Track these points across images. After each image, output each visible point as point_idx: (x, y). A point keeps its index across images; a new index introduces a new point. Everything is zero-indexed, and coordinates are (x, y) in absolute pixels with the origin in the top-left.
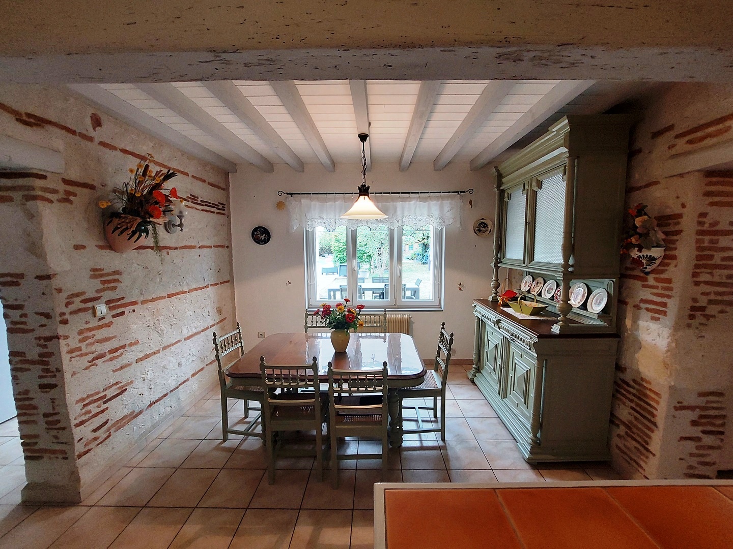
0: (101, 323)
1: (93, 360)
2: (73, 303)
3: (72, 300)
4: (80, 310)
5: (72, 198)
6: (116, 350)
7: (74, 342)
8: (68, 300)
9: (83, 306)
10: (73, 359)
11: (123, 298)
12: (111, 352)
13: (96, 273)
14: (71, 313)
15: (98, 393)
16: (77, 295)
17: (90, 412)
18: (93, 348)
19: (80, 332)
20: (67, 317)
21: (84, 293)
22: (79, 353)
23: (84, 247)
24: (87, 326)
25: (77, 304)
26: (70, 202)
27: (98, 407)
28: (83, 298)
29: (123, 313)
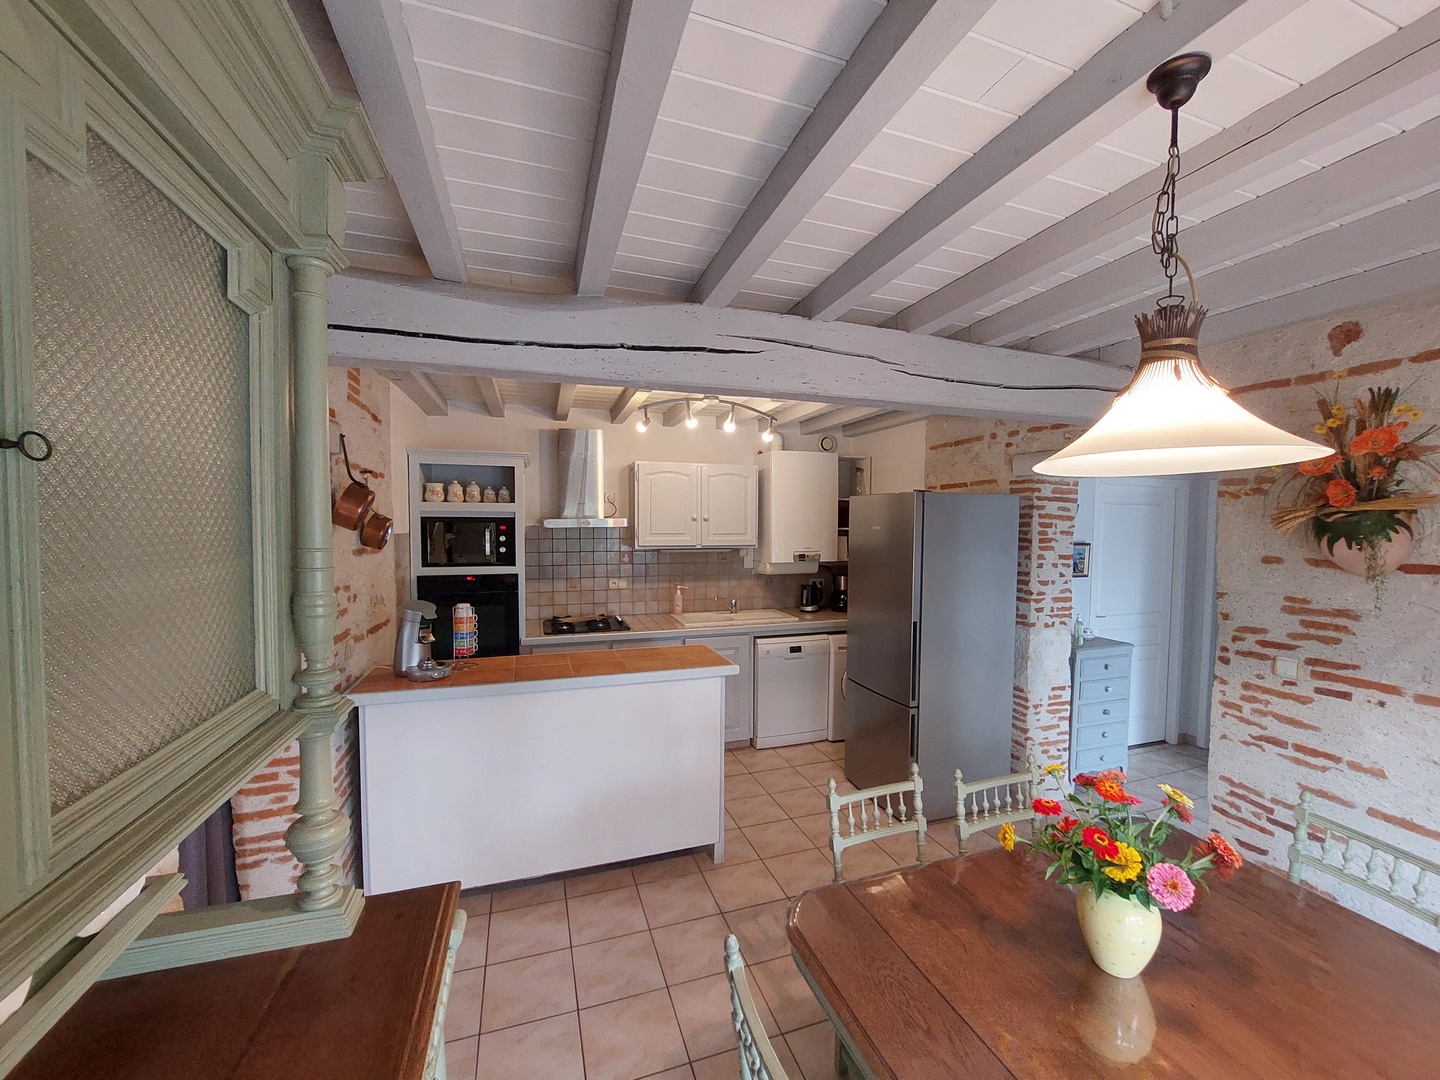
0: (1287, 689)
1: (1260, 738)
2: (1243, 639)
3: (1244, 635)
4: (1250, 654)
5: (1266, 486)
6: (1315, 753)
7: (1234, 694)
8: (1236, 634)
9: (1258, 649)
10: (1228, 717)
11: (1355, 667)
12: (1298, 748)
13: (1294, 606)
14: (1237, 652)
15: (1260, 795)
16: (1254, 631)
17: (1238, 809)
18: (1264, 721)
19: (1246, 686)
20: (1230, 655)
21: (1264, 631)
22: (1237, 714)
23: (1279, 560)
24: (1260, 683)
25: (1250, 643)
26: (1265, 493)
27: (1255, 815)
28: (1260, 637)
29: (1346, 696)
